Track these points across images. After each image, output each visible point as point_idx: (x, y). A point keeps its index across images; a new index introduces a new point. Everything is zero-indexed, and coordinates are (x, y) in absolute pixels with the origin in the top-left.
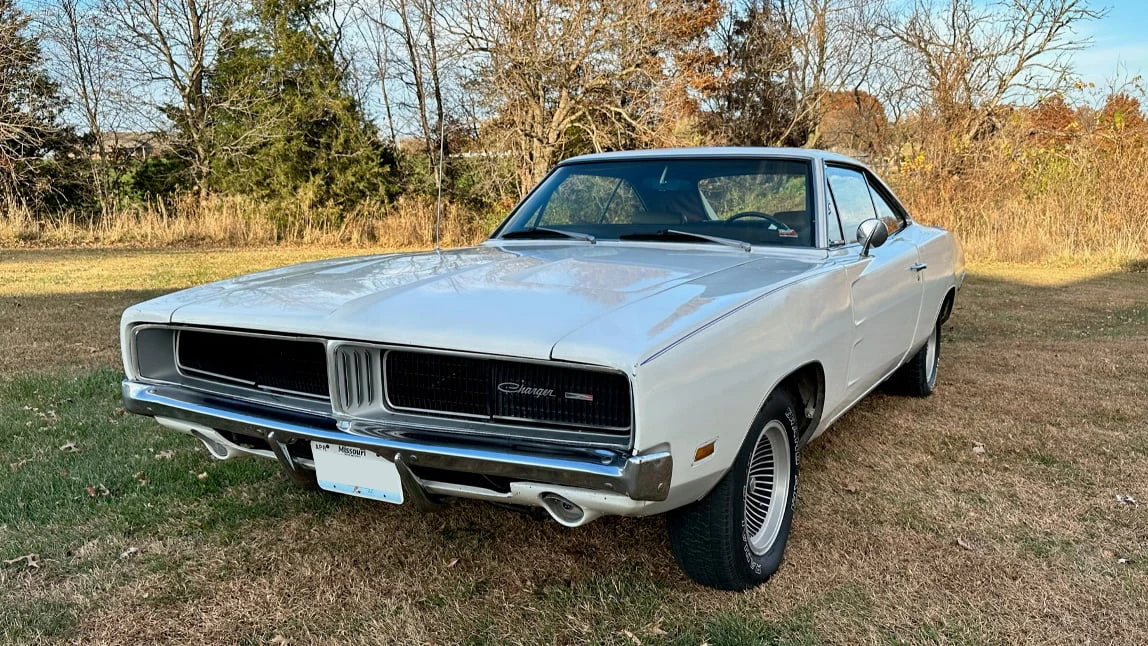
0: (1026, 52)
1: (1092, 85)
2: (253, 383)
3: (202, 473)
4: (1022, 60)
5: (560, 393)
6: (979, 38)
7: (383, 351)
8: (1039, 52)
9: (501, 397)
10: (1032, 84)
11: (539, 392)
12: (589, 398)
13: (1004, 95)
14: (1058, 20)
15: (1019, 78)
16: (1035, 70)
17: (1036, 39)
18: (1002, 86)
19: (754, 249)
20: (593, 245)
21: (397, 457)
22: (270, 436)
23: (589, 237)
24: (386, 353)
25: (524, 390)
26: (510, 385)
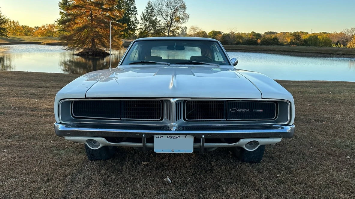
2: (120, 119)
5: (252, 110)
9: (229, 113)
11: (244, 111)
12: (261, 111)
19: (220, 66)
20: (170, 66)
21: (203, 136)
22: (144, 136)
23: (168, 63)
24: (186, 102)
25: (239, 110)
26: (234, 109)
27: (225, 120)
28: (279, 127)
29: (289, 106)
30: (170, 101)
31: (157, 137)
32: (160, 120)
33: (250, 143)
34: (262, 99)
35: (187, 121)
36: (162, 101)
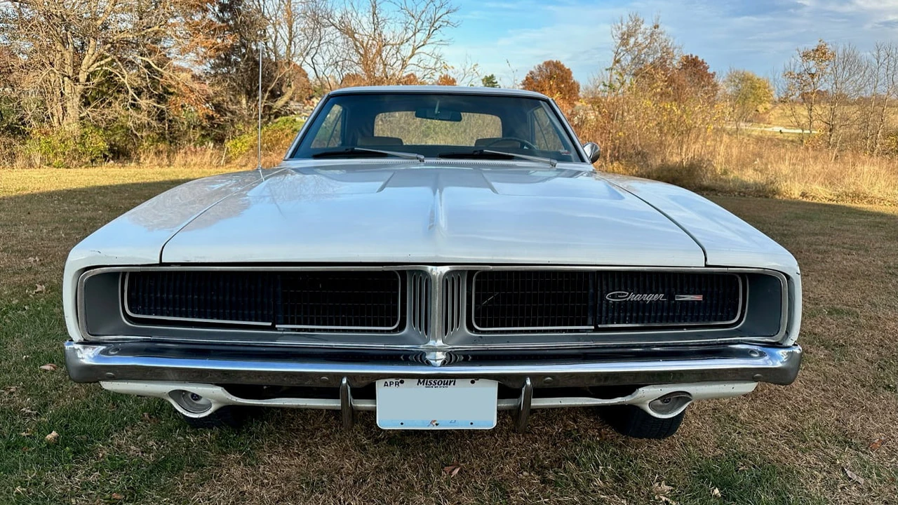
0: (416, 44)
1: (453, 68)
2: (270, 324)
3: (51, 432)
4: (414, 49)
5: (670, 296)
6: (387, 34)
7: (471, 273)
8: (423, 45)
9: (604, 305)
10: (421, 64)
11: (648, 298)
12: (699, 298)
13: (405, 70)
14: (434, 25)
15: (414, 60)
16: (423, 56)
17: (420, 37)
18: (404, 66)
19: (557, 164)
20: (422, 163)
21: (529, 382)
22: (344, 381)
23: (419, 156)
24: (476, 274)
25: (634, 297)
26: (620, 294)
27: (593, 327)
28: (752, 351)
29: (785, 290)
30: (425, 273)
31: (386, 384)
32: (395, 331)
33: (665, 398)
34: (706, 266)
35: (477, 331)
36: (403, 273)
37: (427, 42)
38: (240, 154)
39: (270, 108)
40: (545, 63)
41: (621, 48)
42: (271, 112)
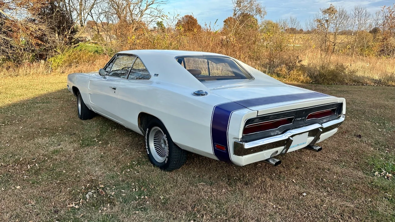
0: (148, 3)
4: (147, 6)
8: (152, 4)
16: (152, 10)
18: (142, 15)
37: (154, 2)
38: (58, 66)
39: (72, 38)
40: (185, 16)
41: (237, 8)
42: (72, 41)
